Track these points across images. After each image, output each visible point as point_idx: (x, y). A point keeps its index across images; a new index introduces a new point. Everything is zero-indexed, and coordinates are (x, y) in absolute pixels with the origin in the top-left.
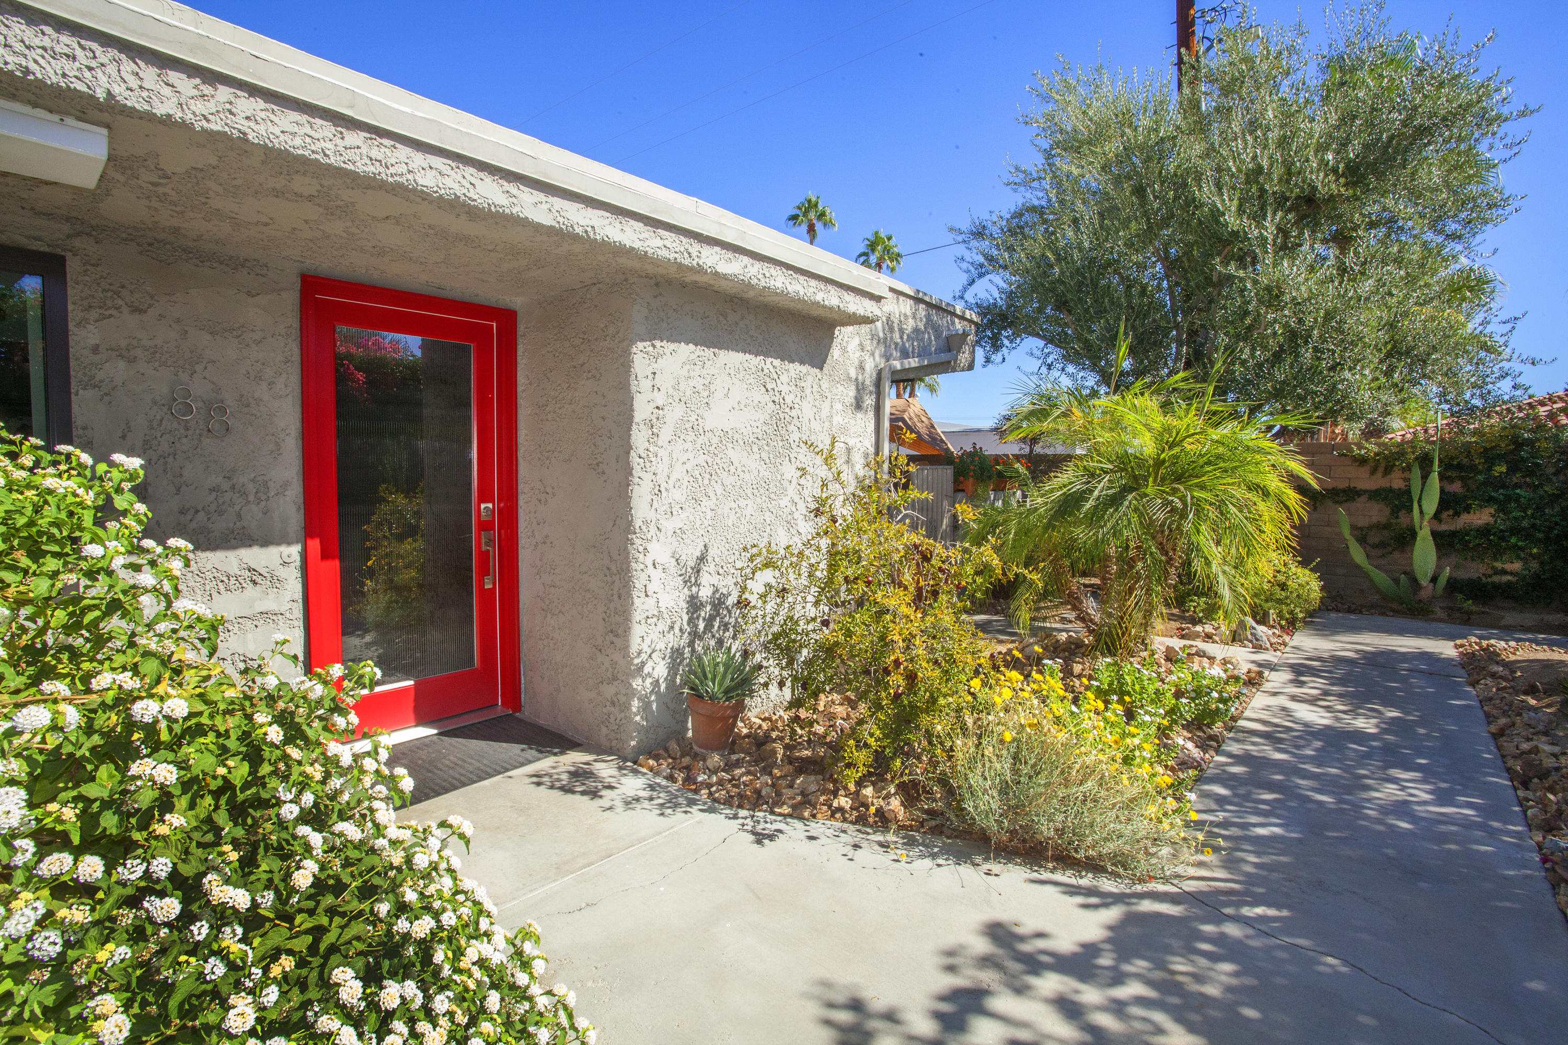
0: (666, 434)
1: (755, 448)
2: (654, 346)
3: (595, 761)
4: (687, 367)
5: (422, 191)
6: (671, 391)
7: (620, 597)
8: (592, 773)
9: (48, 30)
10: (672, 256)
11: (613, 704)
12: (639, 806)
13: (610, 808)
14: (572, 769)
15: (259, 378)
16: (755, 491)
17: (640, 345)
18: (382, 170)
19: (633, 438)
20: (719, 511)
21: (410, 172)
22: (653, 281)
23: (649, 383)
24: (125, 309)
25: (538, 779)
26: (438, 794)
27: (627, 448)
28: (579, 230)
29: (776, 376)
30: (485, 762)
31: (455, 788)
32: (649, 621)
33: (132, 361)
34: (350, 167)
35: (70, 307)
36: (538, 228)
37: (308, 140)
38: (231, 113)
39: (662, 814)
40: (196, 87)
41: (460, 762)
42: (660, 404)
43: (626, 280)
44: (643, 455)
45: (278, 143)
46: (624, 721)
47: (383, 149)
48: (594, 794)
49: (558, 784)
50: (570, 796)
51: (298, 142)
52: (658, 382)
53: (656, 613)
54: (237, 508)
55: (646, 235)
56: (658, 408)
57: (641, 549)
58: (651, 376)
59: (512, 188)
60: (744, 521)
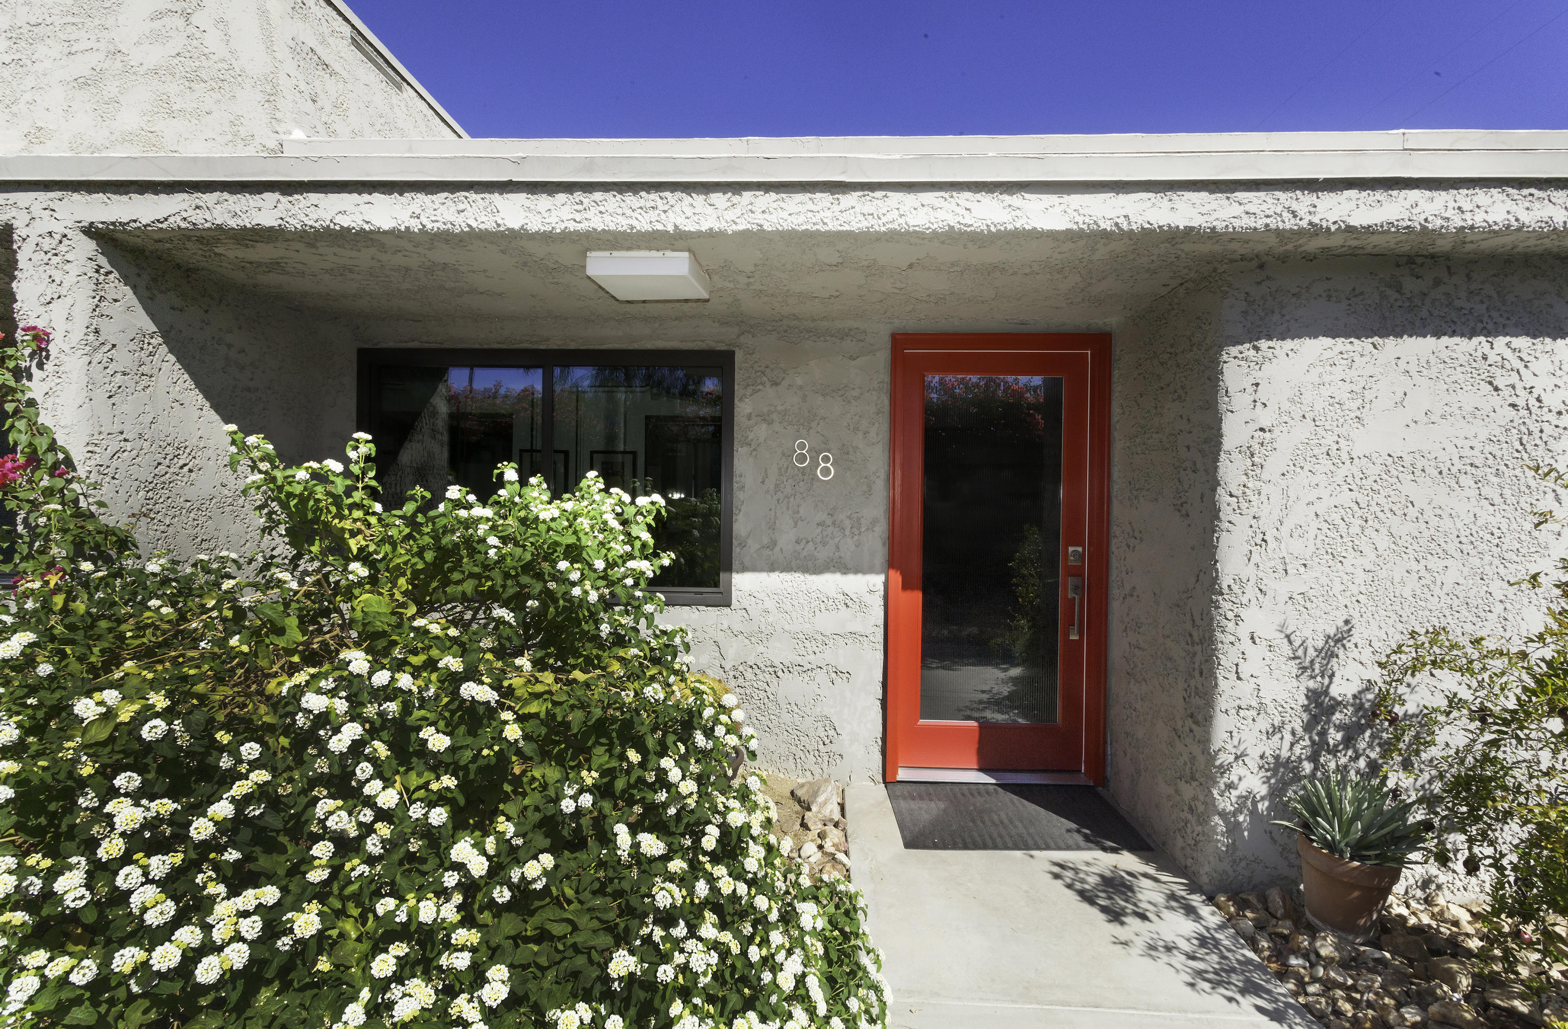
0: (1275, 464)
1: (1466, 481)
2: (1257, 349)
3: (1146, 875)
4: (1315, 372)
5: (915, 232)
6: (1286, 406)
7: (1201, 673)
8: (1130, 888)
9: (643, 194)
10: (1260, 224)
11: (1191, 810)
12: (1165, 958)
13: (1125, 943)
14: (1108, 874)
15: (856, 429)
16: (1467, 548)
17: (1234, 350)
18: (874, 222)
19: (1221, 471)
20: (1383, 574)
21: (901, 216)
22: (1255, 263)
23: (1247, 398)
24: (768, 384)
25: (1059, 871)
26: (966, 847)
27: (1214, 483)
28: (1106, 225)
29: (1519, 365)
30: (1032, 830)
31: (985, 847)
32: (1242, 713)
33: (770, 423)
34: (846, 228)
35: (736, 387)
36: (1052, 235)
37: (810, 214)
38: (752, 212)
39: (1192, 985)
40: (729, 200)
41: (1006, 821)
42: (1266, 424)
43: (1215, 270)
44: (1235, 492)
45: (786, 226)
46: (1201, 838)
47: (876, 201)
48: (1115, 916)
49: (1078, 886)
50: (1086, 906)
51: (802, 219)
52: (1262, 395)
53: (1254, 704)
54: (837, 540)
55: (1214, 205)
56: (1262, 430)
57: (1230, 615)
58: (1250, 389)
59: (1015, 200)
60: (1437, 591)
